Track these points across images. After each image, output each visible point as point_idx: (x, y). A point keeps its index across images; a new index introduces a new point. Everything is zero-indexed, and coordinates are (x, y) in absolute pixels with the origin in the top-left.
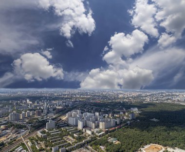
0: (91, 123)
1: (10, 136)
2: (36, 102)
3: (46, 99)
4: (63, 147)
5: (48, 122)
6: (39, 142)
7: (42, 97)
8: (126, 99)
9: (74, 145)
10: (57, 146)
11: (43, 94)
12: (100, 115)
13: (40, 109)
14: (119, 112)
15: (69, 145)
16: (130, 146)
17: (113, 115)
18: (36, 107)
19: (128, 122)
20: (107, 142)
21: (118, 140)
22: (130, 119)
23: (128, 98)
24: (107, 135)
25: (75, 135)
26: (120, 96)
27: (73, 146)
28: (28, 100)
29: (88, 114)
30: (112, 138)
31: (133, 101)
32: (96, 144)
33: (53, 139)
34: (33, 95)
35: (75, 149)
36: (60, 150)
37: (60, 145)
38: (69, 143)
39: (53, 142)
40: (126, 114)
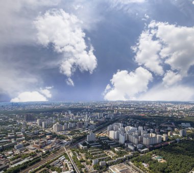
0: (134, 137)
1: (54, 145)
2: (77, 114)
3: (88, 111)
4: (103, 160)
5: (89, 134)
6: (80, 153)
7: (83, 109)
8: (176, 112)
9: (115, 159)
10: (97, 159)
11: (84, 105)
12: (144, 130)
13: (81, 120)
14: (167, 127)
15: (110, 159)
16: (178, 167)
17: (159, 131)
18: (77, 119)
19: (178, 139)
20: (151, 160)
21: (164, 159)
22: (180, 136)
23: (178, 111)
24: (151, 152)
25: (116, 149)
26: (169, 109)
27: (114, 161)
28: (70, 112)
29: (131, 128)
30: (157, 155)
31: (185, 115)
32: (138, 160)
33: (93, 151)
34: (75, 107)
35: (116, 164)
36: (100, 163)
37: (100, 158)
38: (110, 157)
39: (93, 154)
40: (176, 129)
